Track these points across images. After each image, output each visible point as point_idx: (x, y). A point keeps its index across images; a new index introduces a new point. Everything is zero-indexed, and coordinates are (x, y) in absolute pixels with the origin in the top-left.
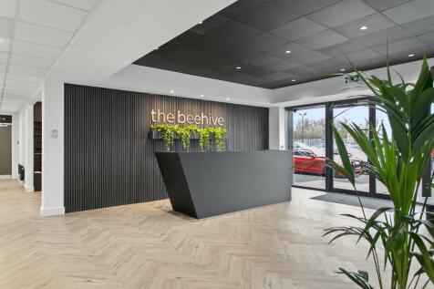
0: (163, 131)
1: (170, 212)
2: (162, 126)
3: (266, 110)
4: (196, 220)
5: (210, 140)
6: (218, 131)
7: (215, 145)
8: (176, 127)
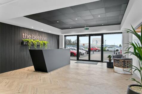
0: (28, 42)
1: (34, 71)
2: (27, 40)
3: (59, 36)
4: (47, 73)
5: (44, 45)
6: (45, 42)
7: (45, 47)
8: (32, 40)
